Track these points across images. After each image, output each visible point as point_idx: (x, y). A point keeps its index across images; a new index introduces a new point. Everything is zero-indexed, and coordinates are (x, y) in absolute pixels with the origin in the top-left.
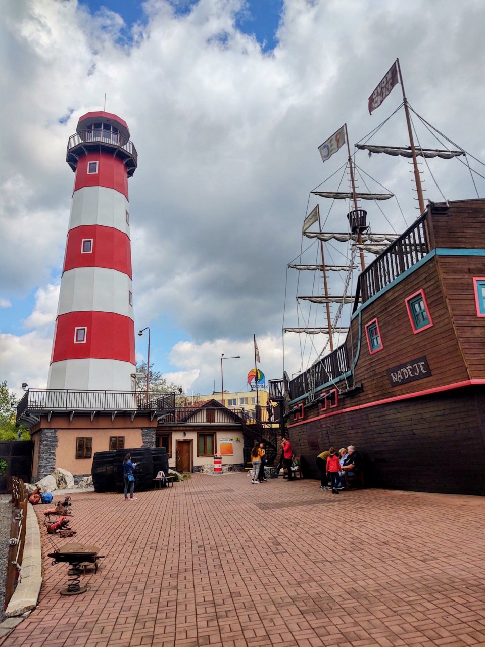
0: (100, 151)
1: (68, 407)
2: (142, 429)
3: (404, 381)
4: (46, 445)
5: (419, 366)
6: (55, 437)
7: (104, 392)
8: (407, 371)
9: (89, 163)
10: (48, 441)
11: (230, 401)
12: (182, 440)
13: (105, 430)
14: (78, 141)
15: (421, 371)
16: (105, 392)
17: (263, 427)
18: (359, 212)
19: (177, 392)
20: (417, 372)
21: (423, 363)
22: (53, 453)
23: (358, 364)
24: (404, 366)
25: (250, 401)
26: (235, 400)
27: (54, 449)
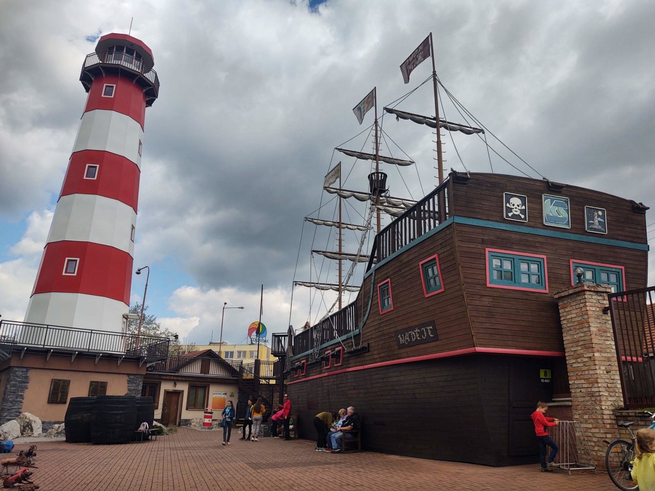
0: (119, 74)
1: (46, 344)
2: (128, 375)
3: (411, 344)
4: (14, 386)
5: (426, 330)
6: (27, 377)
7: (90, 331)
8: (415, 334)
9: (105, 85)
10: (16, 381)
11: (227, 353)
12: (171, 391)
13: (86, 373)
14: (95, 60)
15: (428, 335)
16: (92, 331)
17: (261, 383)
18: (380, 175)
19: (172, 338)
20: (424, 336)
21: (431, 327)
22: (21, 395)
23: (366, 323)
24: (413, 328)
25: (248, 354)
26: (232, 353)
27: (23, 391)
